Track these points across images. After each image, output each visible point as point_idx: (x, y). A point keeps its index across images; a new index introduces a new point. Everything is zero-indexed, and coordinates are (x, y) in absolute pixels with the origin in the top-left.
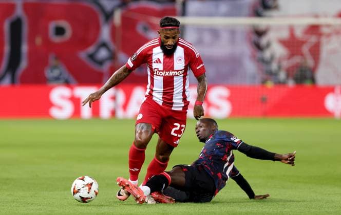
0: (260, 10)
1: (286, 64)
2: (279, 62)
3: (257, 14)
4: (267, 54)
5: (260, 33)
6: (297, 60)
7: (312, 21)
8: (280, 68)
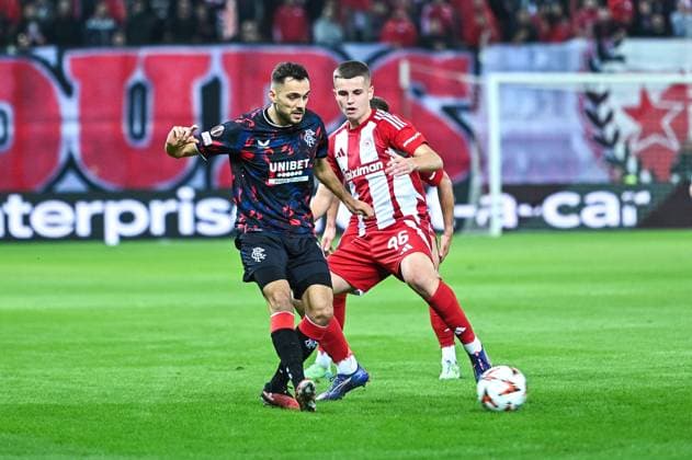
0: (596, 62)
1: (636, 147)
2: (627, 144)
3: (592, 69)
4: (609, 131)
5: (597, 98)
6: (653, 139)
7: (677, 79)
8: (627, 153)
